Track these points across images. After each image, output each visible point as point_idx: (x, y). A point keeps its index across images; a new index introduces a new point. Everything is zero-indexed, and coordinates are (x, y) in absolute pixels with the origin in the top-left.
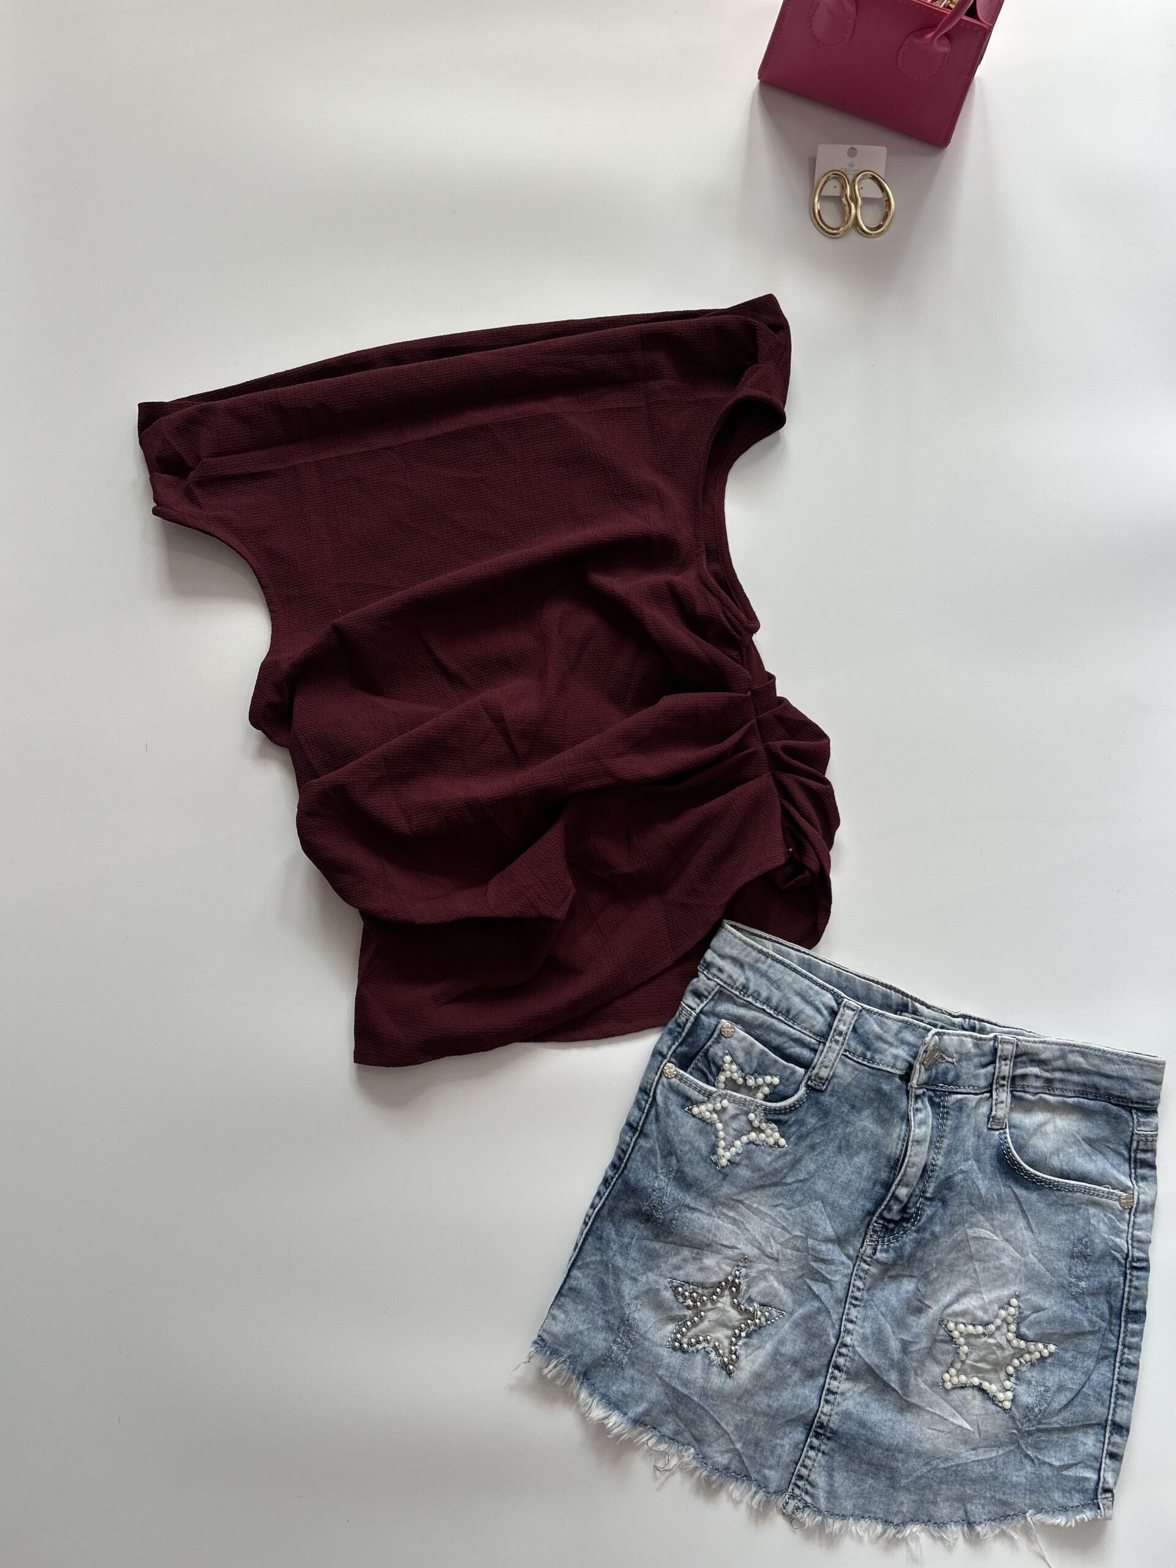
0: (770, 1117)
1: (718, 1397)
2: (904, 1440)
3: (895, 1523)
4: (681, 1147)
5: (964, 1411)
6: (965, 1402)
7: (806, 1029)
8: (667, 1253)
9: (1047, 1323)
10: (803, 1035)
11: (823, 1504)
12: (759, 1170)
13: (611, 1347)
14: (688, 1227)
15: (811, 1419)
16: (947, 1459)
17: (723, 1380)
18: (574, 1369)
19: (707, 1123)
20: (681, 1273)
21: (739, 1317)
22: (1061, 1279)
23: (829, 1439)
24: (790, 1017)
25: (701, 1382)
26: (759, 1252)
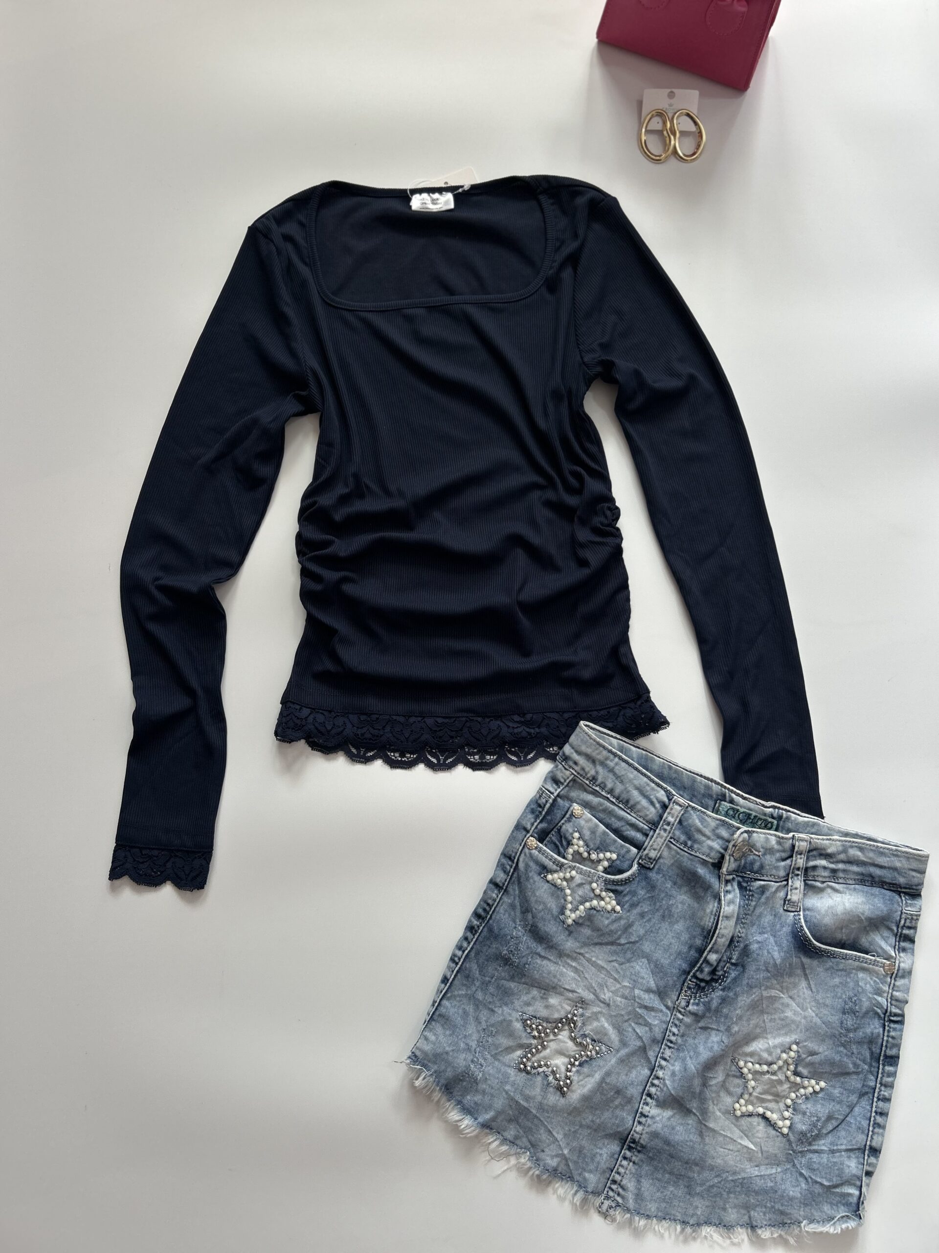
0: (609, 887)
1: (552, 1111)
2: (701, 1157)
3: (691, 1223)
4: (536, 907)
5: (750, 1134)
6: (751, 1127)
7: (640, 817)
8: (520, 991)
9: (819, 1064)
10: (638, 822)
11: (631, 1204)
12: (598, 930)
13: (469, 1065)
14: (538, 971)
15: (626, 1135)
16: (735, 1173)
17: (557, 1098)
18: (439, 1082)
19: (558, 888)
20: (531, 1009)
21: (575, 1048)
22: (834, 1031)
23: (639, 1152)
24: (629, 806)
25: (539, 1098)
26: (594, 997)
